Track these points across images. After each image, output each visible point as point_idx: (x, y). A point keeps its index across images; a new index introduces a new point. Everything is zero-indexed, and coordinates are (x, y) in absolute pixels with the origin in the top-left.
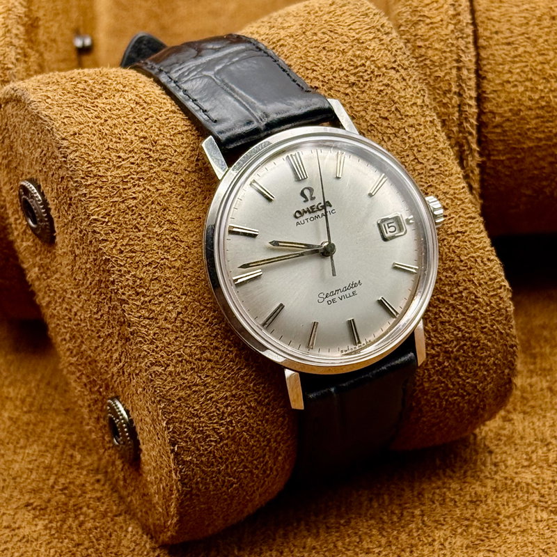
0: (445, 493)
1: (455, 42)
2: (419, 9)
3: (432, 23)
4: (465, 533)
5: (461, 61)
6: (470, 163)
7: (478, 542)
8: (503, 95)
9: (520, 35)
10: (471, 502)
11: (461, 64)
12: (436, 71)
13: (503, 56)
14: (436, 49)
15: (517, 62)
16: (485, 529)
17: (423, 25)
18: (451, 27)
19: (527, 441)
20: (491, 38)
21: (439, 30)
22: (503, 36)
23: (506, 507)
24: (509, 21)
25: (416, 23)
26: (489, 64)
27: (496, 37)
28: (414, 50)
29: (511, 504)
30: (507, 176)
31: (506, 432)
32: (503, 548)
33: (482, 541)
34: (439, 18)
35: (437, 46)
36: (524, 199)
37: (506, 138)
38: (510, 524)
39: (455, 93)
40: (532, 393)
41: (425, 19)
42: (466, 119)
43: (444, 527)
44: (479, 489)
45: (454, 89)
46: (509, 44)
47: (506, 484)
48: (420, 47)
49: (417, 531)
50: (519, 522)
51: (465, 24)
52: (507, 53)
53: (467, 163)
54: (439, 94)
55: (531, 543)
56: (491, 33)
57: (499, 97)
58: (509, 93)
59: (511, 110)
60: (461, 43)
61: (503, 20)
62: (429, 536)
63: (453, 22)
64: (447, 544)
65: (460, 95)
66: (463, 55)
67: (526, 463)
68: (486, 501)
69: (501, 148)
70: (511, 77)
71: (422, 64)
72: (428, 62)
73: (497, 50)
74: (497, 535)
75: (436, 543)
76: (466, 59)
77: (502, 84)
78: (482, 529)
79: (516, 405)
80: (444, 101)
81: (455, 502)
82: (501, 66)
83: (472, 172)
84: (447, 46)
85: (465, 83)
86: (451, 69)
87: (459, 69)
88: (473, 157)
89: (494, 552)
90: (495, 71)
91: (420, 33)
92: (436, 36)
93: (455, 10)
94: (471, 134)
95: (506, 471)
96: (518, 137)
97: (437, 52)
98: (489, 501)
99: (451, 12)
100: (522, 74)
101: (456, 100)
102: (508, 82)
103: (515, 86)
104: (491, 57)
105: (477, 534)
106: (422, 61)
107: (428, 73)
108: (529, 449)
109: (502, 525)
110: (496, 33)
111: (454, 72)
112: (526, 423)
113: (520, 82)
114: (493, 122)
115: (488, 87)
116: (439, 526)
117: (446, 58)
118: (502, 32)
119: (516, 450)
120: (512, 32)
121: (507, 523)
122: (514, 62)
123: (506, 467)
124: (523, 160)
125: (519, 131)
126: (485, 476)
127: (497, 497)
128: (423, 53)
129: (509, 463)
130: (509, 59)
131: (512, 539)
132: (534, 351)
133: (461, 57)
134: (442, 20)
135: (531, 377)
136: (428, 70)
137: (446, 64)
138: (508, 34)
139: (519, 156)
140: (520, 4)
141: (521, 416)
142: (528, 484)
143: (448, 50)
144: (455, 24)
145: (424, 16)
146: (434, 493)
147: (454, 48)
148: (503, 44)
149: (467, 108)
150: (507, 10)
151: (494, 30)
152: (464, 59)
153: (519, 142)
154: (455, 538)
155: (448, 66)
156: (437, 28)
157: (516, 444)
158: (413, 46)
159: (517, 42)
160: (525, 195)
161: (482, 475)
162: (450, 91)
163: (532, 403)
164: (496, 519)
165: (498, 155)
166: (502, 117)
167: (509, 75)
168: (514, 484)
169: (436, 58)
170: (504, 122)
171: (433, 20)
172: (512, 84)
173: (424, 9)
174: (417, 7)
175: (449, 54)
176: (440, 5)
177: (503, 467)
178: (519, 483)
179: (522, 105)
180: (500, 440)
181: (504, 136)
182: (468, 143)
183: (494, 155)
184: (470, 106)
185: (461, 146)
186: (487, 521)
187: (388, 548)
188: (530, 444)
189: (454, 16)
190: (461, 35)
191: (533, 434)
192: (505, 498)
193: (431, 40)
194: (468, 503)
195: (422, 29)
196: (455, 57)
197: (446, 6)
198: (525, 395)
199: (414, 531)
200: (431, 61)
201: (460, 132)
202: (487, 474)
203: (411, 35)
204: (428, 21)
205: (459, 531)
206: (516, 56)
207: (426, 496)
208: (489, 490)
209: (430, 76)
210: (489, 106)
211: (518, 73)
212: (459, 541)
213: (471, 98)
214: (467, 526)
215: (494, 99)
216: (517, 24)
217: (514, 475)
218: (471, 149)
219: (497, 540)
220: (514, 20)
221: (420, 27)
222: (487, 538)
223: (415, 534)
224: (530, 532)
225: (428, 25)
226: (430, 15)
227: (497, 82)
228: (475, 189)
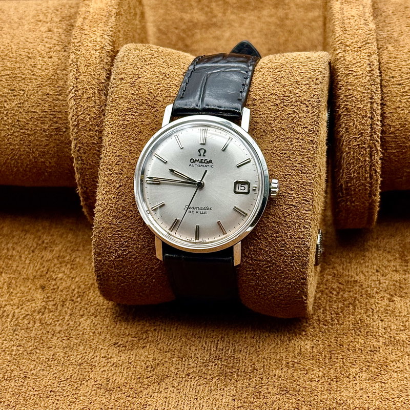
0: (355, 345)
1: (370, 87)
2: (349, 66)
3: (357, 75)
4: (367, 371)
5: (373, 99)
6: (376, 158)
7: (375, 377)
8: (396, 115)
9: (406, 79)
10: (371, 351)
11: (373, 100)
12: (358, 104)
13: (396, 91)
14: (359, 91)
15: (405, 96)
16: (379, 368)
17: (351, 76)
18: (368, 78)
19: (403, 314)
20: (389, 81)
21: (361, 80)
22: (397, 79)
23: (391, 355)
24: (400, 70)
25: (347, 75)
26: (388, 96)
27: (393, 80)
28: (346, 91)
29: (394, 354)
30: (396, 161)
31: (391, 308)
32: (390, 381)
33: (378, 376)
34: (361, 73)
35: (359, 89)
36: (405, 174)
37: (397, 140)
38: (394, 366)
39: (369, 117)
40: (406, 284)
41: (353, 72)
42: (375, 132)
43: (355, 367)
44: (375, 344)
45: (369, 115)
46: (400, 84)
47: (391, 341)
48: (350, 89)
49: (340, 369)
50: (398, 364)
51: (376, 76)
52: (398, 90)
53: (374, 158)
54: (359, 118)
55: (406, 378)
56: (390, 78)
57: (393, 116)
58: (399, 114)
59: (400, 124)
60: (374, 88)
61: (396, 70)
62: (347, 371)
63: (369, 75)
64: (357, 377)
65: (372, 118)
66: (374, 95)
67: (402, 328)
68: (379, 351)
69: (393, 145)
70: (401, 105)
71: (350, 100)
72: (354, 98)
73: (393, 88)
74: (386, 372)
75: (351, 376)
76: (376, 98)
77: (395, 109)
78: (377, 369)
79: (396, 291)
80: (363, 122)
81: (362, 351)
82: (395, 98)
83: (377, 163)
84: (365, 90)
85: (375, 112)
86: (367, 103)
87: (372, 103)
88: (378, 154)
89: (384, 383)
90: (391, 101)
91: (349, 81)
92: (359, 83)
93: (370, 67)
94: (377, 141)
95: (391, 332)
96: (404, 139)
97: (359, 93)
98: (381, 351)
99: (368, 69)
100: (408, 103)
101: (369, 121)
102: (399, 107)
103: (403, 110)
104: (389, 92)
105: (374, 372)
106: (350, 98)
107: (354, 105)
108: (404, 319)
109: (389, 366)
110: (393, 77)
111: (369, 105)
112: (402, 304)
113: (406, 107)
114: (389, 131)
115: (387, 110)
116: (352, 366)
117: (364, 97)
118: (396, 77)
119: (397, 320)
120: (402, 77)
121: (392, 365)
122: (403, 96)
123: (391, 330)
124: (406, 153)
125: (404, 136)
126: (379, 336)
127: (386, 349)
128: (351, 93)
129: (392, 328)
130: (400, 94)
131: (395, 375)
132: (406, 258)
133: (373, 96)
134: (362, 74)
135: (405, 274)
136: (354, 103)
137: (364, 100)
138: (399, 79)
139: (404, 151)
140: (407, 59)
141: (399, 298)
142: (403, 341)
143: (366, 92)
144: (370, 76)
145: (352, 70)
146: (349, 345)
147: (369, 91)
148: (396, 84)
149: (375, 126)
150: (399, 63)
151: (391, 75)
152: (375, 97)
153: (404, 142)
154: (362, 373)
155: (366, 102)
156: (360, 78)
157: (396, 316)
158: (345, 88)
159: (405, 83)
160: (406, 172)
161: (377, 334)
162: (366, 116)
163: (406, 291)
164: (386, 362)
165: (391, 149)
166: (395, 128)
167: (400, 103)
168: (395, 341)
169: (358, 96)
170: (396, 130)
171: (357, 74)
172: (401, 109)
173: (352, 66)
174: (348, 65)
175: (366, 94)
176: (361, 64)
177: (389, 330)
178: (399, 340)
179: (406, 121)
180: (387, 313)
181: (395, 139)
182: (375, 146)
183: (389, 150)
184: (377, 125)
185: (371, 148)
186: (380, 364)
187: (323, 379)
188: (405, 316)
189: (370, 71)
190: (373, 83)
191: (406, 310)
192: (390, 349)
193: (356, 85)
194: (369, 352)
195: (351, 79)
196: (370, 96)
197: (365, 65)
198: (401, 285)
199: (338, 368)
200: (355, 98)
201: (371, 140)
202: (380, 334)
203: (344, 82)
204: (354, 74)
205: (364, 369)
206: (404, 92)
207: (345, 346)
208: (381, 344)
209: (354, 107)
210: (387, 121)
211: (405, 102)
212: (364, 375)
213: (378, 120)
214: (368, 366)
215: (390, 117)
216: (405, 72)
217: (395, 335)
218: (377, 149)
219: (386, 376)
220: (403, 70)
221: (350, 77)
222: (380, 374)
223: (339, 370)
224: (405, 371)
225: (354, 76)
226: (355, 71)
227: (393, 107)
228: (378, 172)
